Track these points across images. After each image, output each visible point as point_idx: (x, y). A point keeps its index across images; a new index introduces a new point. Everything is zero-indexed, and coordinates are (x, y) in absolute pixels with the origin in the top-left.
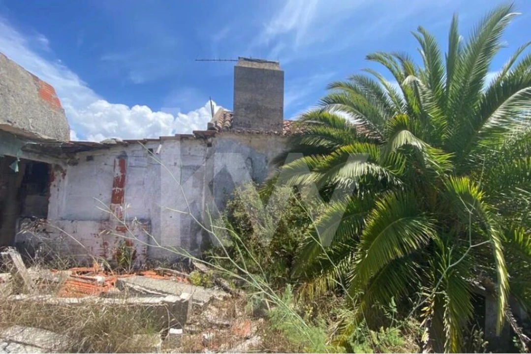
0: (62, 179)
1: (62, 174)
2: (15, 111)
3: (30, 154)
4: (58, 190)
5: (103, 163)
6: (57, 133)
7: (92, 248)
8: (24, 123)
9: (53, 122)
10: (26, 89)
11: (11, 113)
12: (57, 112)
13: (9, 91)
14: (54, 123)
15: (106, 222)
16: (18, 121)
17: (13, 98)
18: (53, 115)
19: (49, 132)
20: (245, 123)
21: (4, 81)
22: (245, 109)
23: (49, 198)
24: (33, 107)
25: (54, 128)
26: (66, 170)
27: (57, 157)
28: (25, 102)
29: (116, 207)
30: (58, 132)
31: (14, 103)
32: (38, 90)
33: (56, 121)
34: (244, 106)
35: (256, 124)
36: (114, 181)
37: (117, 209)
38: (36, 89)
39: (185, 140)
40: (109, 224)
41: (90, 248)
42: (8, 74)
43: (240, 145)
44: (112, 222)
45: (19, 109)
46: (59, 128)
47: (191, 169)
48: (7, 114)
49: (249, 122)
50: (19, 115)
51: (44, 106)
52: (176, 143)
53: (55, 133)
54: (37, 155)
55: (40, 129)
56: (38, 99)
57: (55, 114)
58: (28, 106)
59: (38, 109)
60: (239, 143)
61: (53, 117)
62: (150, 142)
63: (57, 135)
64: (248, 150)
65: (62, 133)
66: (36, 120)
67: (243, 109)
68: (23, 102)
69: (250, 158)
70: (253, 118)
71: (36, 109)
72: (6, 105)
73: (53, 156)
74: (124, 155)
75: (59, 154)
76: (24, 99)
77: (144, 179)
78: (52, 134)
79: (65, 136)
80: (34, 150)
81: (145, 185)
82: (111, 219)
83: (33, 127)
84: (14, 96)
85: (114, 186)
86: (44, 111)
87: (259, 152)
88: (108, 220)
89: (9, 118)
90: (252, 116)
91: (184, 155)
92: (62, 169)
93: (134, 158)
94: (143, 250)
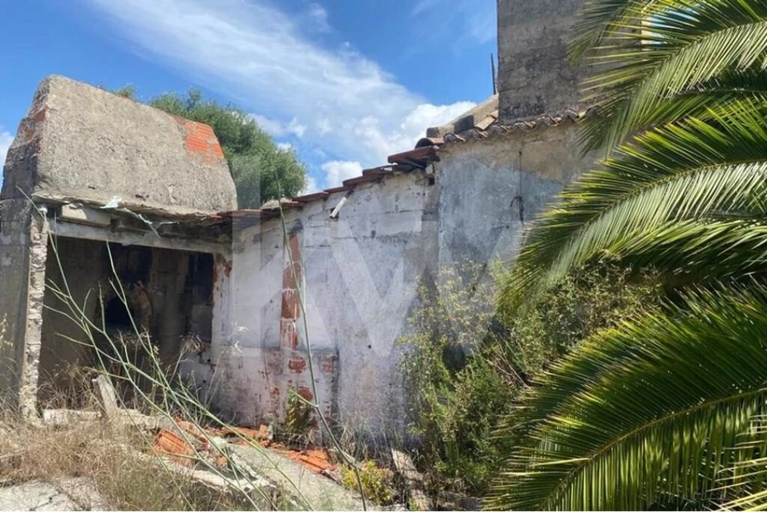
0: (225, 277)
1: (224, 268)
2: (147, 180)
3: (173, 240)
4: (221, 296)
5: (273, 246)
6: (213, 202)
7: (260, 396)
8: (161, 195)
9: (206, 185)
10: (164, 143)
11: (141, 183)
12: (214, 168)
13: (138, 151)
14: (209, 185)
15: (277, 352)
16: (152, 193)
17: (143, 161)
18: (207, 173)
19: (199, 202)
20: (527, 105)
21: (131, 139)
22: (528, 67)
23: (211, 309)
24: (174, 168)
25: (209, 193)
26: (231, 262)
27: (216, 242)
28: (162, 163)
29: (288, 324)
30: (215, 200)
31: (145, 167)
32: (185, 138)
33: (211, 183)
34: (525, 61)
35: (559, 98)
36: (284, 277)
37: (290, 327)
38: (181, 138)
39: (388, 178)
40: (280, 356)
41: (258, 396)
42: (137, 127)
43: (496, 169)
44: (283, 350)
45: (153, 174)
46: (216, 194)
47: (399, 241)
48: (136, 186)
49: (539, 98)
50: (153, 185)
51: (193, 162)
52: (372, 189)
53: (211, 202)
54: (184, 241)
55: (185, 199)
56: (183, 153)
57: (210, 169)
58: (167, 168)
59: (183, 168)
60: (494, 163)
61: (206, 177)
62: (333, 195)
63: (212, 204)
64: (515, 176)
65: (223, 201)
66: (180, 187)
67: (523, 70)
68: (159, 163)
69: (520, 199)
70: (549, 85)
71: (179, 170)
72: (133, 173)
73: (208, 240)
74: (299, 225)
75: (216, 235)
76: (160, 159)
77: (327, 269)
78: (205, 205)
79: (228, 204)
80: (176, 234)
81: (328, 283)
82: (282, 347)
83: (175, 198)
84: (146, 157)
85: (285, 286)
86: (191, 170)
87: (545, 177)
88: (278, 349)
89: (139, 191)
90: (545, 79)
91: (387, 213)
92: (225, 261)
93: (312, 230)
94: (326, 409)
